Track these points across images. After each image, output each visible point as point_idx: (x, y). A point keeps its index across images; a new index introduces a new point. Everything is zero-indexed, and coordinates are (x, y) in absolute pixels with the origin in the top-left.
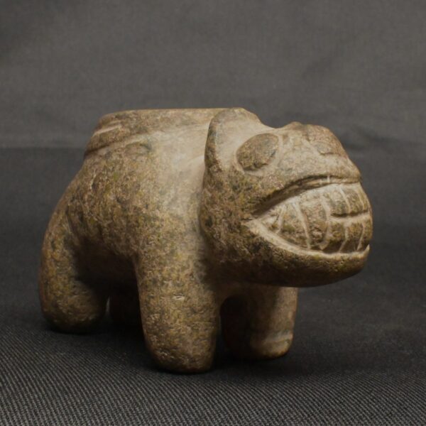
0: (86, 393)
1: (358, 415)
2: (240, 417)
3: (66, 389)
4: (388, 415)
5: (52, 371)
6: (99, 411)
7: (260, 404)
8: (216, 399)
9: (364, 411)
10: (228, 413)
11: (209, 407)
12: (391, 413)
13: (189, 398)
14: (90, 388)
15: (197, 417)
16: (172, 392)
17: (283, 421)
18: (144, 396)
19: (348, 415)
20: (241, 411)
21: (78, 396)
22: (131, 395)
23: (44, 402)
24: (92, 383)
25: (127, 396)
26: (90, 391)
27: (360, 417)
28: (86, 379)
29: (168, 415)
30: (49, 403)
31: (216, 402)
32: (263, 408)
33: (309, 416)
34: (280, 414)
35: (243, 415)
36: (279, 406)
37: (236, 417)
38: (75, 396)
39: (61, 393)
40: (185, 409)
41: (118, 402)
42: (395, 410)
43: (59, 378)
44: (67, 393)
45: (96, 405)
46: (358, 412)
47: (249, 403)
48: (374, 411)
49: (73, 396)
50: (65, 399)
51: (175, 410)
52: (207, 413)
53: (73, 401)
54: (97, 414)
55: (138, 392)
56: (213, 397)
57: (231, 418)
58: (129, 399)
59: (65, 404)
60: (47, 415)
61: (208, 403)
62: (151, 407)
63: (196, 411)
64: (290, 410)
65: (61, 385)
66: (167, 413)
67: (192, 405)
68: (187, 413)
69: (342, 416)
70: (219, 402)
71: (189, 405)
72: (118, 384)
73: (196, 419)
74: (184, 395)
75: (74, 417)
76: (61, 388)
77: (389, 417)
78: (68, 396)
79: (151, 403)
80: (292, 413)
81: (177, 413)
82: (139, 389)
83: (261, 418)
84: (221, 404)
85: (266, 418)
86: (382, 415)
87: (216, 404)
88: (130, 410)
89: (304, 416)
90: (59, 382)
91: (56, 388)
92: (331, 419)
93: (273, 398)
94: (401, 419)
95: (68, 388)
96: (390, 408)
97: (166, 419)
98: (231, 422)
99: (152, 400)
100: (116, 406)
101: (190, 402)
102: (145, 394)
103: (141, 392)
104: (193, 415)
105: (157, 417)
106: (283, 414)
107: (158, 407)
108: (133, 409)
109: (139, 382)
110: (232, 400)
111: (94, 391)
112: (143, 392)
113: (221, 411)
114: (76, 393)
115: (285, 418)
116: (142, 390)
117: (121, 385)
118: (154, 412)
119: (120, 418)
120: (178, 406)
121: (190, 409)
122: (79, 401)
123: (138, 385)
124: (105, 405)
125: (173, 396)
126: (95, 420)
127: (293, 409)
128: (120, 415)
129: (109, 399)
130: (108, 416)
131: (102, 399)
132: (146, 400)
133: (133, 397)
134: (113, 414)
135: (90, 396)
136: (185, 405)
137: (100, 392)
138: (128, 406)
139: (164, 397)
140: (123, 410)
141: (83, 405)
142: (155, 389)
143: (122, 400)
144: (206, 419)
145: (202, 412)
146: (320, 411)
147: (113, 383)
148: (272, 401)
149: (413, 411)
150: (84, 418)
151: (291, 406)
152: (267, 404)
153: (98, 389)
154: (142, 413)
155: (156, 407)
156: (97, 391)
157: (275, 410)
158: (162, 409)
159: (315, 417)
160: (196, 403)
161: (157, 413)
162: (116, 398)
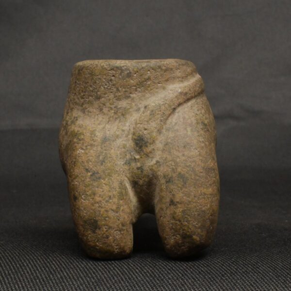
0: (13, 267)
1: (221, 273)
2: (130, 279)
4: (244, 273)
6: (21, 278)
7: (146, 269)
8: (112, 267)
9: (226, 271)
10: (120, 276)
11: (106, 272)
12: (246, 271)
13: (91, 267)
15: (97, 279)
17: (162, 280)
18: (57, 267)
19: (213, 273)
20: (130, 274)
21: (7, 269)
22: (47, 267)
24: (18, 260)
26: (16, 265)
27: (222, 275)
28: (15, 257)
29: (75, 279)
31: (112, 269)
32: (148, 272)
33: (183, 275)
35: (132, 277)
36: (160, 270)
37: (126, 279)
40: (87, 274)
41: (37, 272)
42: (250, 269)
45: (19, 275)
46: (221, 272)
47: (137, 269)
48: (233, 270)
51: (80, 275)
52: (105, 277)
54: (20, 281)
55: (53, 264)
56: (109, 266)
57: (122, 280)
58: (45, 269)
61: (105, 270)
62: (62, 274)
63: (96, 276)
64: (168, 272)
66: (74, 278)
68: (89, 277)
69: (208, 275)
70: (114, 269)
71: (91, 271)
72: (39, 259)
74: (87, 265)
77: (245, 274)
79: (62, 271)
80: (170, 274)
81: (81, 278)
82: (54, 262)
83: (145, 279)
84: (115, 270)
85: (149, 279)
86: (240, 273)
87: (112, 270)
88: (46, 277)
89: (179, 275)
92: (200, 277)
93: (156, 265)
94: (254, 275)
96: (246, 268)
97: (72, 282)
98: (122, 282)
99: (63, 269)
100: (35, 275)
101: (92, 270)
102: (58, 266)
104: (94, 278)
105: (65, 281)
106: (162, 274)
107: (67, 274)
108: (47, 276)
109: (55, 257)
110: (124, 267)
111: (20, 265)
112: (57, 265)
113: (115, 275)
114: (5, 267)
115: (164, 278)
116: (56, 262)
117: (41, 260)
119: (37, 283)
120: (82, 273)
121: (91, 274)
122: (7, 272)
123: (53, 259)
124: (27, 275)
125: (80, 266)
126: (18, 285)
127: (171, 271)
128: (38, 281)
129: (30, 270)
130: (28, 282)
131: (25, 270)
132: (59, 269)
133: (48, 268)
134: (32, 281)
135: (16, 268)
136: (88, 272)
137: (24, 265)
138: (44, 275)
139: (72, 267)
140: (40, 277)
141: (10, 275)
142: (66, 261)
143: (40, 270)
144: (103, 281)
145: (100, 276)
146: (191, 272)
147: (35, 259)
148: (155, 267)
149: (264, 270)
150: (10, 284)
151: (169, 269)
152: (151, 269)
153: (23, 263)
154: (55, 279)
155: (65, 274)
156: (22, 265)
157: (157, 273)
158: (70, 275)
159: (187, 276)
160: (96, 270)
161: (66, 278)
162: (35, 269)
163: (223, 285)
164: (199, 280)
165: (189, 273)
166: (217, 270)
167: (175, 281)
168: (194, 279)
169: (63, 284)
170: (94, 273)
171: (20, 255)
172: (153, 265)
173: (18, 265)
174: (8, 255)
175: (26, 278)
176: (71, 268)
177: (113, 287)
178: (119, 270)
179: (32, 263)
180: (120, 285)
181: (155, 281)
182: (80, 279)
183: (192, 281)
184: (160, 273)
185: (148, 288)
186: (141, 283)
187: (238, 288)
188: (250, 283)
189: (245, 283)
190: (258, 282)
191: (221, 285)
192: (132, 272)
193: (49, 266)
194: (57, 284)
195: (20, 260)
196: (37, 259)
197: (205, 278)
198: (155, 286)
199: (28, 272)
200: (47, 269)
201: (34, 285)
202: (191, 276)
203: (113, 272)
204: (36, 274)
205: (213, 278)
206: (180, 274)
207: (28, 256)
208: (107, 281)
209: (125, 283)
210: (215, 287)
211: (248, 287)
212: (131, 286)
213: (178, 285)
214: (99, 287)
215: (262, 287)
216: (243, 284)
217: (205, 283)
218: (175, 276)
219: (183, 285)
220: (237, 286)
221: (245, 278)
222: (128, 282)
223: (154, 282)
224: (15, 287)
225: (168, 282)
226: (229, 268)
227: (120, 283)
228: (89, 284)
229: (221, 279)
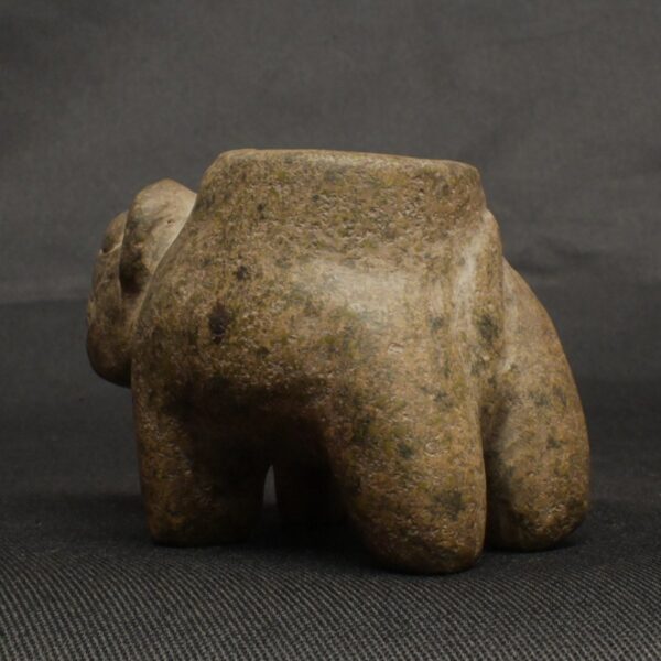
0: (86, 599)
1: (530, 606)
2: (336, 621)
3: (53, 594)
4: (579, 604)
5: (32, 572)
6: (104, 623)
7: (370, 600)
8: (298, 596)
9: (541, 601)
10: (315, 616)
11: (285, 609)
12: (584, 601)
13: (253, 598)
14: (92, 591)
15: (266, 624)
16: (226, 591)
17: (406, 622)
18: (179, 598)
19: (514, 607)
20: (337, 612)
21: (72, 604)
22: (158, 598)
23: (15, 615)
24: (95, 584)
25: (151, 599)
26: (91, 595)
27: (534, 610)
28: (87, 579)
29: (218, 624)
30: (24, 616)
31: (297, 600)
32: (375, 606)
33: (449, 612)
34: (402, 613)
35: (341, 616)
36: (400, 602)
37: (328, 621)
38: (67, 603)
39: (45, 601)
40: (245, 614)
41: (137, 609)
42: (592, 597)
43: (43, 581)
44: (53, 601)
45: (100, 616)
46: (531, 603)
47: (351, 599)
48: (557, 600)
49: (63, 604)
50: (49, 609)
51: (230, 616)
52: (283, 618)
53: (63, 611)
54: (103, 629)
55: (171, 593)
56: (291, 594)
57: (320, 623)
58: (154, 603)
59: (50, 617)
60: (20, 636)
61: (283, 603)
62: (190, 613)
63: (264, 617)
64: (417, 606)
65: (45, 589)
66: (216, 621)
67: (258, 608)
68: (249, 619)
69: (503, 610)
70: (301, 601)
71: (253, 607)
72: (139, 583)
73: (264, 628)
74: (244, 593)
75: (63, 636)
76: (45, 594)
77: (582, 607)
78: (56, 605)
79: (190, 607)
80: (421, 609)
81: (233, 621)
82: (172, 589)
83: (370, 620)
84: (304, 603)
85: (378, 620)
86: (571, 604)
87: (296, 604)
88: (157, 620)
89: (440, 612)
90: (42, 585)
91: (37, 596)
92: (486, 614)
93: (391, 591)
94: (602, 609)
95: (56, 593)
96: (584, 594)
97: (214, 630)
98: (321, 628)
99: (191, 603)
100: (133, 615)
101: (253, 603)
102: (182, 596)
103: (175, 593)
104: (259, 622)
105: (199, 628)
106: (405, 611)
107: (202, 612)
108: (160, 618)
109: (173, 578)
111: (99, 596)
112: (179, 593)
113: (305, 614)
114: (68, 599)
115: (410, 617)
116: (176, 589)
117: (143, 584)
118: (195, 621)
119: (138, 632)
120: (234, 610)
121: (254, 613)
122: (72, 611)
123: (170, 583)
124: (116, 615)
125: (227, 596)
126: (99, 638)
127: (423, 604)
128: (140, 628)
129: (122, 605)
130: (120, 630)
131: (111, 607)
132: (183, 604)
133: (161, 601)
134: (127, 628)
135: (92, 602)
136: (246, 608)
137: (107, 596)
138: (153, 615)
139: (212, 598)
140: (144, 620)
141: (79, 616)
142: (198, 587)
143: (143, 606)
144: (280, 627)
145: (273, 617)
146: (467, 605)
147: (130, 583)
148: (388, 595)
149: (622, 597)
150: (80, 636)
151: (420, 601)
152: (380, 599)
153: (105, 592)
154: (175, 624)
155: (198, 613)
156: (103, 595)
157: (393, 608)
158: (209, 616)
159: (459, 613)
160: (263, 605)
161: (199, 622)
162: (133, 603)
163: (537, 631)
164: (483, 621)
165: (461, 608)
166: (522, 600)
167: (433, 623)
168: (473, 618)
169: (195, 634)
170: (259, 610)
171: (96, 574)
172: (384, 591)
173: (95, 596)
174: (71, 575)
175: (116, 622)
176: (210, 601)
177: (302, 639)
178: (312, 603)
179: (124, 590)
180: (316, 634)
181: (392, 626)
182: (230, 623)
183: (469, 624)
184: (401, 607)
185: (376, 639)
186: (360, 630)
187: (568, 636)
188: (592, 625)
189: (583, 625)
190: (610, 624)
191: (533, 631)
192: (341, 606)
193: (162, 597)
194: (182, 635)
195: (99, 585)
196: (134, 584)
197: (497, 616)
198: (390, 635)
199: (118, 611)
200: (158, 603)
201: (132, 637)
202: (467, 613)
203: (301, 608)
204: (135, 613)
205: (514, 616)
206: (443, 610)
207: (115, 577)
208: (289, 628)
209: (326, 630)
210: (518, 635)
211: (589, 635)
212: (340, 637)
213: (441, 633)
214: (272, 640)
215: (619, 633)
216: (578, 629)
217: (498, 626)
218: (434, 614)
219: (450, 632)
220: (565, 633)
221: (583, 615)
222: (333, 628)
223: (389, 628)
224: (92, 641)
225: (419, 626)
226: (548, 596)
227: (316, 629)
228: (250, 634)
229: (532, 618)
